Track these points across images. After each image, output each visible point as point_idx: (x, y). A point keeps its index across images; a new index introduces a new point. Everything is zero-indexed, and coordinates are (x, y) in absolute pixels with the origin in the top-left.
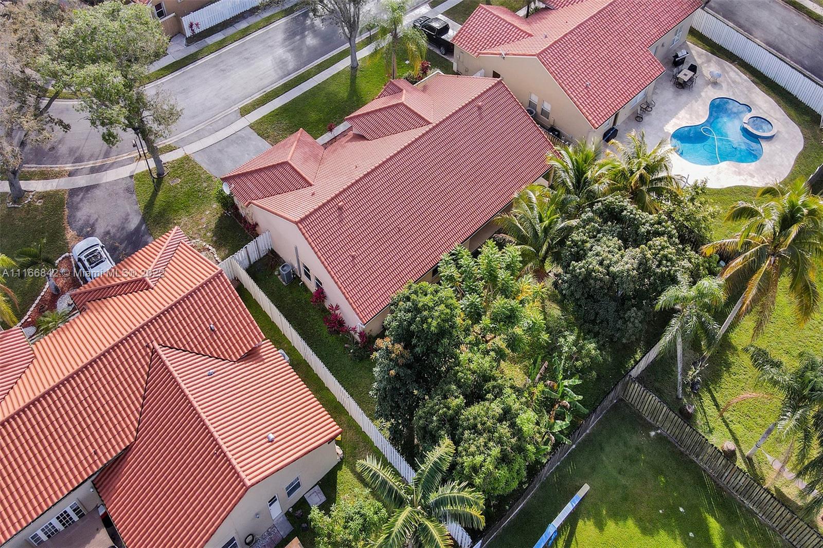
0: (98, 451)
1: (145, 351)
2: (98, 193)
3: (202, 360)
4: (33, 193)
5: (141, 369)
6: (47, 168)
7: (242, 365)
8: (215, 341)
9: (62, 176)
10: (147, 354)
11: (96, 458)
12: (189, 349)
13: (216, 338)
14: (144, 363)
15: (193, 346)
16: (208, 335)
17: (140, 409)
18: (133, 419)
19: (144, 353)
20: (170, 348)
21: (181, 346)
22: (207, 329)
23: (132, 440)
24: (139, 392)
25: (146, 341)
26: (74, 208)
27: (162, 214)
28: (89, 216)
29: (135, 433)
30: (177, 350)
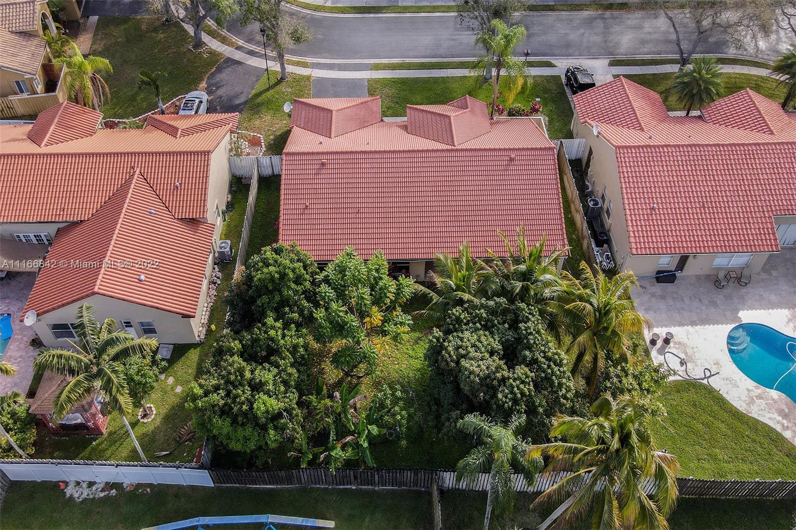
0: (66, 210)
1: (130, 170)
2: (240, 69)
3: (157, 202)
4: (207, 47)
5: (120, 180)
6: (230, 36)
7: (178, 224)
8: (173, 195)
9: (233, 46)
10: (130, 173)
11: (62, 213)
12: (154, 188)
13: (175, 194)
14: (124, 177)
15: (158, 188)
16: (172, 188)
17: (103, 203)
18: (95, 207)
19: (128, 171)
20: (145, 179)
21: (152, 182)
22: (174, 183)
23: (86, 219)
24: (109, 193)
25: (134, 164)
26: (219, 70)
27: (259, 105)
28: (222, 81)
29: (90, 216)
30: (148, 183)
